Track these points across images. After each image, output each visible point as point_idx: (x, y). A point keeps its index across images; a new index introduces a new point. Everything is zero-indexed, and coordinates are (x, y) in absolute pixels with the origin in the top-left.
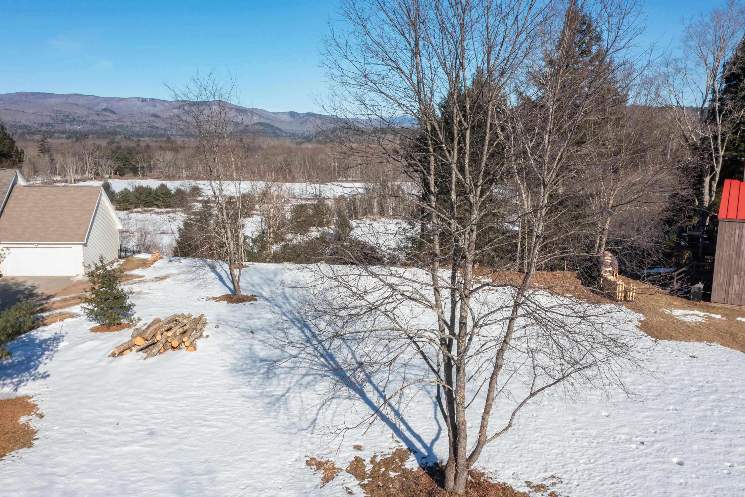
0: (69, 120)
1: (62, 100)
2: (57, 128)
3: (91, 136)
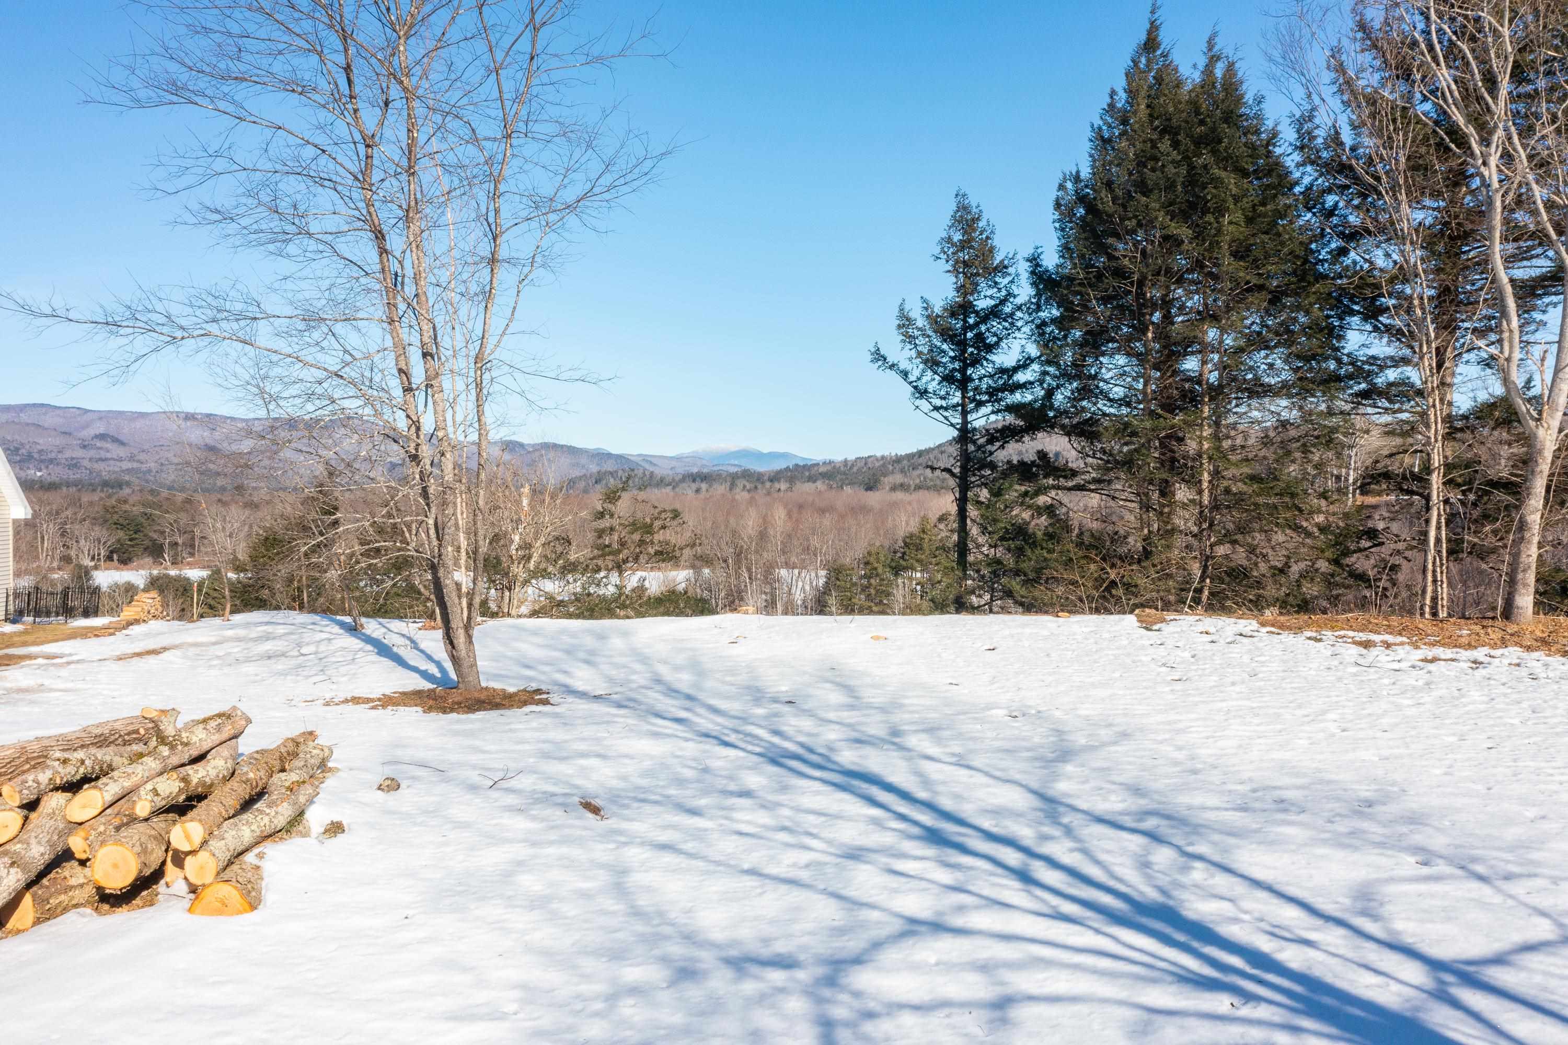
0: (18, 458)
1: (5, 417)
3: (64, 489)
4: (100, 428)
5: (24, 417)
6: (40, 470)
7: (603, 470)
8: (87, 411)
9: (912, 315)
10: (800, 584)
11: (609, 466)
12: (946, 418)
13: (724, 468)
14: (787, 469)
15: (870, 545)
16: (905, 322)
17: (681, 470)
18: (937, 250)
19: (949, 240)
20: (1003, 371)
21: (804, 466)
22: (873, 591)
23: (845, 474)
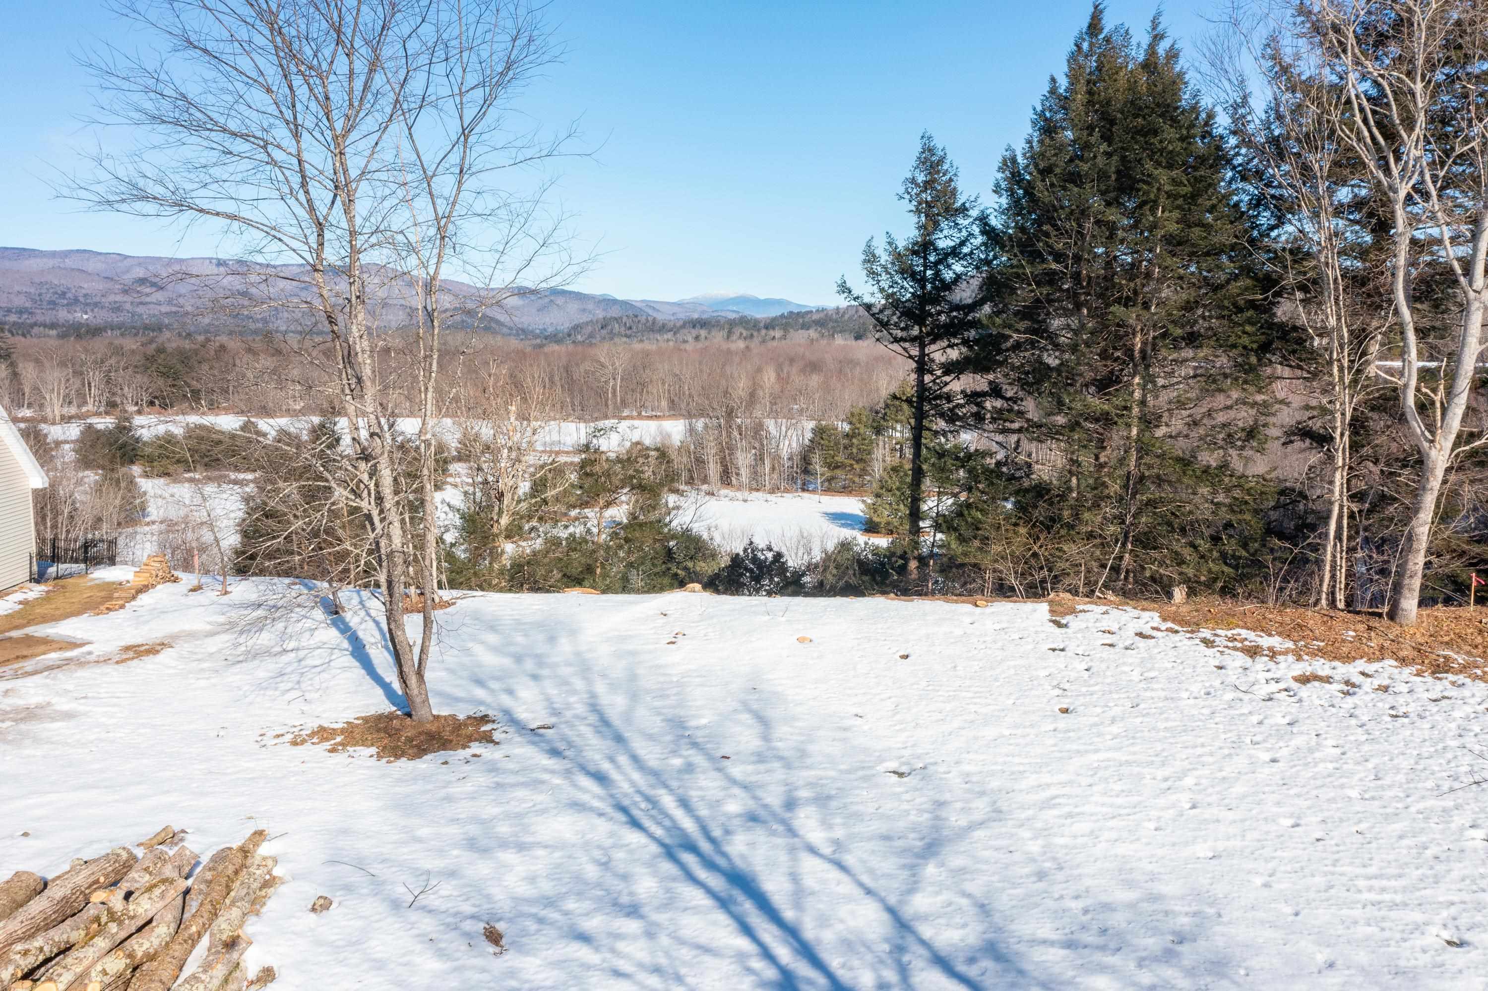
0: (65, 302)
1: (51, 263)
2: (40, 318)
3: (109, 332)
4: (140, 273)
5: (69, 262)
6: (86, 313)
7: (609, 316)
8: (126, 257)
9: (877, 252)
10: (787, 443)
11: (614, 312)
12: (905, 349)
13: (723, 314)
14: (782, 316)
15: (852, 406)
16: (870, 258)
17: (682, 316)
18: (901, 190)
19: (913, 181)
20: (957, 307)
21: (798, 313)
22: (855, 451)
23: (836, 321)
